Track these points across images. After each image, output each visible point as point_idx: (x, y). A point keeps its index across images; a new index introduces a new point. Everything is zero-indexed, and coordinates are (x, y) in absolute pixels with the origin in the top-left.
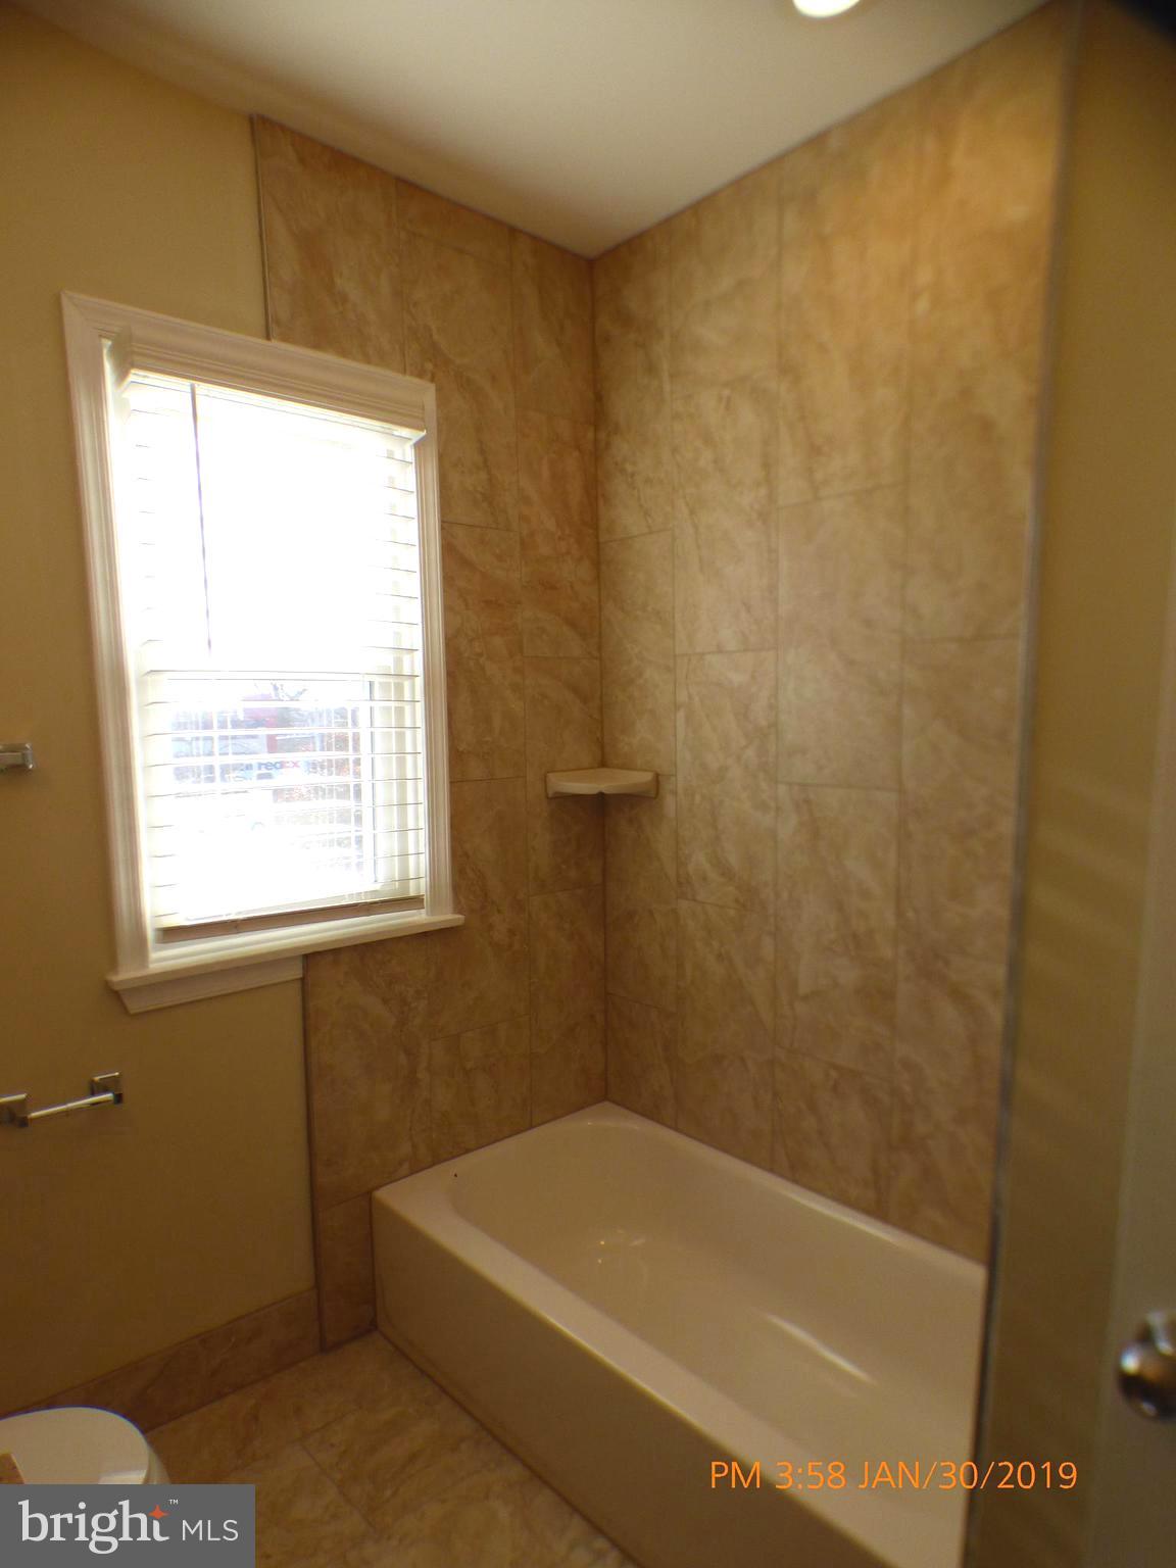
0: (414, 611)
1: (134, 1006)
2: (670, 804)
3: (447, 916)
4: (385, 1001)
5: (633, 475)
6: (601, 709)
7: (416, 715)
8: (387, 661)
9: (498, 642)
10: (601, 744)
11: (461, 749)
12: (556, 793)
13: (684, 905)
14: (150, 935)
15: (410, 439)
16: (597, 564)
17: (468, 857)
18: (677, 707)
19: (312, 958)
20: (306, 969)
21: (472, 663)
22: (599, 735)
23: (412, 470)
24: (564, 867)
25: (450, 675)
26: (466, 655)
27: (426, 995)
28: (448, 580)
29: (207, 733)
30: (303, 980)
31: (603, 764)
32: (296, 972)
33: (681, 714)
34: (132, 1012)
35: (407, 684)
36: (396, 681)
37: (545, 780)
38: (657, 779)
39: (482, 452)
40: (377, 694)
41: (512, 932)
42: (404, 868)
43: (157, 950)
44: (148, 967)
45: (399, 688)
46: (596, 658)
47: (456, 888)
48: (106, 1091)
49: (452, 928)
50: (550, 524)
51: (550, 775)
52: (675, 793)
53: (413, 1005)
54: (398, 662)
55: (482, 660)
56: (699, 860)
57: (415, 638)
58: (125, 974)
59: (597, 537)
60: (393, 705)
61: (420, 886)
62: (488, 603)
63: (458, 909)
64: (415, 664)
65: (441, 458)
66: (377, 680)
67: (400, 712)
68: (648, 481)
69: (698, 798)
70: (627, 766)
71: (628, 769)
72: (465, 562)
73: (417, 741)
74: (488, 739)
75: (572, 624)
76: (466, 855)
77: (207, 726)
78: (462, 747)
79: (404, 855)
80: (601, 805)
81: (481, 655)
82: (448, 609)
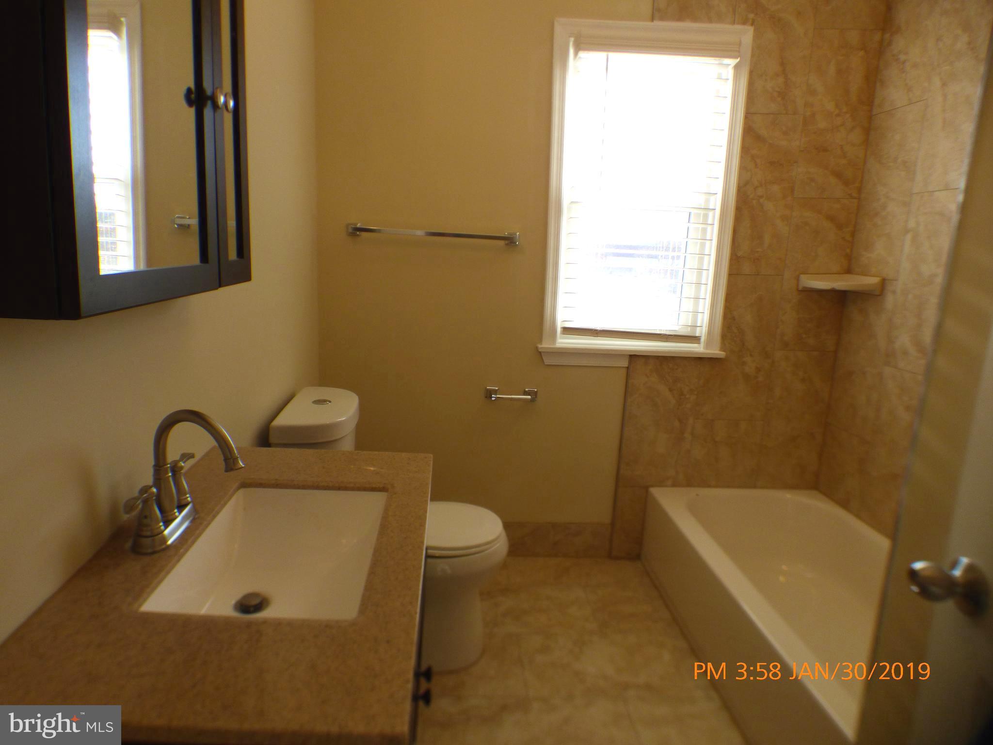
0: (720, 171)
1: (547, 361)
2: (890, 301)
3: (716, 351)
4: (671, 390)
5: (904, 62)
6: (853, 234)
7: (713, 232)
8: (700, 201)
9: (776, 188)
10: (849, 258)
11: (739, 255)
12: (804, 287)
13: (888, 371)
14: (559, 330)
15: (730, 65)
16: (868, 130)
17: (734, 320)
18: (907, 231)
19: (634, 357)
20: (630, 362)
21: (754, 202)
22: (848, 251)
23: (730, 83)
24: (804, 336)
25: (738, 209)
26: (751, 196)
27: (696, 393)
28: (745, 150)
29: (667, 253)
30: (628, 368)
31: (849, 271)
32: (625, 363)
33: (909, 237)
34: (546, 363)
35: (711, 214)
36: (705, 212)
37: (798, 279)
38: (884, 282)
39: (782, 64)
40: (692, 220)
41: (758, 370)
42: (695, 319)
43: (561, 338)
44: (555, 344)
45: (706, 216)
46: (855, 198)
47: (724, 337)
48: (529, 395)
49: (717, 359)
50: (830, 106)
51: (802, 276)
52: (894, 292)
53: (687, 396)
54: (707, 201)
55: (761, 200)
56: (904, 340)
57: (718, 187)
58: (545, 345)
59: (871, 111)
60: (701, 226)
61: (702, 331)
62: (772, 163)
63: (723, 348)
64: (716, 203)
65: (751, 73)
66: (693, 211)
67: (704, 231)
68: (915, 66)
69: (910, 296)
70: (865, 274)
71: (865, 275)
72: (759, 138)
73: (711, 248)
74: (759, 250)
75: (838, 175)
76: (734, 318)
77: (667, 249)
78: (740, 254)
79: (696, 313)
80: (841, 298)
81: (761, 197)
82: (742, 168)
